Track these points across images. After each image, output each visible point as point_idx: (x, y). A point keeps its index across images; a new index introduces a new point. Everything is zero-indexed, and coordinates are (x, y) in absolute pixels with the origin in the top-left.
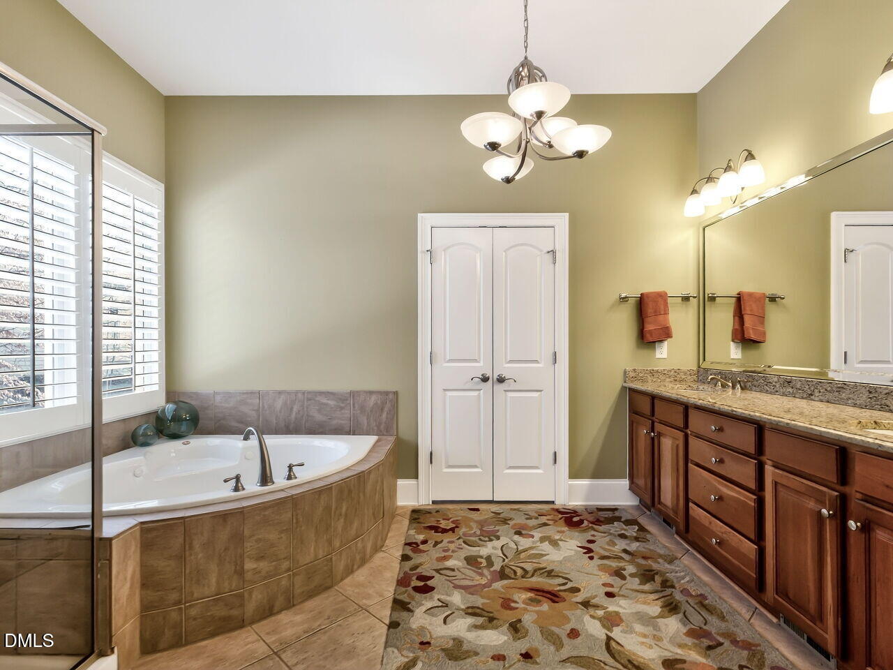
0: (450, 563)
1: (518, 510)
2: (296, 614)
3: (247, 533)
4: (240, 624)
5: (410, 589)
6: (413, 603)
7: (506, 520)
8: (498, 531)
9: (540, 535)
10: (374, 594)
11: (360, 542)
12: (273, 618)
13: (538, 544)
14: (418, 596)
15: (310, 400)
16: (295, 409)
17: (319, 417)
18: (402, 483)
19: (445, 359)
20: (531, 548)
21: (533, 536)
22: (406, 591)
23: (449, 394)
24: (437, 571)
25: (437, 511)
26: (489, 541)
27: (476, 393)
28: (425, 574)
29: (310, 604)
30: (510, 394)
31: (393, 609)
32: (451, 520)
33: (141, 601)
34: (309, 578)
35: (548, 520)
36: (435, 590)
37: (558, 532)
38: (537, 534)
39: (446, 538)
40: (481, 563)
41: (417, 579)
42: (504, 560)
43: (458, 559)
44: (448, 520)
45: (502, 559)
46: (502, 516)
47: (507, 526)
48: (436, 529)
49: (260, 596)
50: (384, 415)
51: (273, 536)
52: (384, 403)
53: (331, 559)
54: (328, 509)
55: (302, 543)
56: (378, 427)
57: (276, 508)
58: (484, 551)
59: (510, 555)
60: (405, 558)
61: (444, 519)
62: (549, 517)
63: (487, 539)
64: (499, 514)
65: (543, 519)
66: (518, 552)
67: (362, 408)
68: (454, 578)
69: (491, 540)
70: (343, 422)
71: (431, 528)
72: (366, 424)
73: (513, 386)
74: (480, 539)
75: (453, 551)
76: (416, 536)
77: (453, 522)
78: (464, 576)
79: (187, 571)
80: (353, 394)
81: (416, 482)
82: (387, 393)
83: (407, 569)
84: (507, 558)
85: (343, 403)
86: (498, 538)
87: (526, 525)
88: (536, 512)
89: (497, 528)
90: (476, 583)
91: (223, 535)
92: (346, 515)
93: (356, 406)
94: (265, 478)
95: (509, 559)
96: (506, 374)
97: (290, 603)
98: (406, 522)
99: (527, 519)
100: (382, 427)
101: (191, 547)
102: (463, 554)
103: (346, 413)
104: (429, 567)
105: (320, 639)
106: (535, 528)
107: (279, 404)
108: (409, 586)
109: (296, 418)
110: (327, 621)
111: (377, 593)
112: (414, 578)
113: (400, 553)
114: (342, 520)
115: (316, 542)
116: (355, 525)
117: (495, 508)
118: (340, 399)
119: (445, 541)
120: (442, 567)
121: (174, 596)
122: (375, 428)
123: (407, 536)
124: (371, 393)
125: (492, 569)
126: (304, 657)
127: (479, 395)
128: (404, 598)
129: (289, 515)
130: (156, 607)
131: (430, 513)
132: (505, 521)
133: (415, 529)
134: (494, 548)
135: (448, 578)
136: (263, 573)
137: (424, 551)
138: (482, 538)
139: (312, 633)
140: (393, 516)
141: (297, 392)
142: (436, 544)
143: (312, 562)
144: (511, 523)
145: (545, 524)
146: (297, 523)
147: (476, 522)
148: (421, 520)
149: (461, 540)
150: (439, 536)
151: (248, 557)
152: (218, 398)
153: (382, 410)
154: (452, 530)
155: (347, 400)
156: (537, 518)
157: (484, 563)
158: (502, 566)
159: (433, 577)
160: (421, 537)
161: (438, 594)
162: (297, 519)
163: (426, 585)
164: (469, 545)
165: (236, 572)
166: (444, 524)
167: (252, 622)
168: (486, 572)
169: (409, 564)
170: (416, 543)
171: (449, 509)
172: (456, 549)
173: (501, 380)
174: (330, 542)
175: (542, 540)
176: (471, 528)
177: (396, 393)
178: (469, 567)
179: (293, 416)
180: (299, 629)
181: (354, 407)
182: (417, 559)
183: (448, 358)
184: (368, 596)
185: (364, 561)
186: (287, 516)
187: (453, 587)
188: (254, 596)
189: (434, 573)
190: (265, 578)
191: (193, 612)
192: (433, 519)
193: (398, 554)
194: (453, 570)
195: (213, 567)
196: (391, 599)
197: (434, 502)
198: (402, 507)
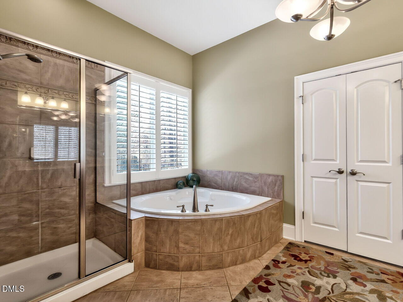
0: (290, 281)
1: (365, 264)
2: (200, 274)
3: (180, 230)
4: (177, 269)
5: (257, 285)
6: (253, 294)
7: (350, 267)
8: (338, 272)
9: (373, 287)
10: (238, 280)
11: (242, 250)
12: (191, 272)
13: (367, 293)
14: (258, 291)
15: (242, 176)
16: (236, 180)
17: (245, 185)
18: (286, 226)
19: (312, 159)
20: (358, 294)
21: (365, 286)
22: (254, 286)
23: (315, 179)
24: (279, 282)
25: (304, 247)
26: (327, 277)
27: (334, 181)
28: (271, 281)
29: (209, 272)
30: (360, 183)
31: (240, 293)
32: (309, 255)
33: (145, 247)
34: (210, 260)
35: (388, 279)
36: (270, 293)
37: (392, 291)
38: (370, 286)
39: (298, 265)
40: (311, 289)
41: (265, 282)
42: (330, 293)
43: (298, 281)
44: (307, 254)
45: (329, 292)
46: (349, 263)
47: (349, 271)
48: (296, 257)
49: (186, 260)
50: (276, 188)
51: (192, 235)
52: (276, 181)
53: (222, 254)
54: (220, 229)
55: (206, 242)
56: (273, 193)
57: (193, 223)
58: (318, 282)
59: (336, 292)
60: (267, 267)
61: (305, 253)
62: (390, 277)
63: (326, 275)
64: (347, 262)
65: (384, 277)
66: (345, 292)
67: (265, 183)
68: (286, 290)
69: (328, 277)
70: (256, 189)
71: (293, 256)
72: (267, 191)
73: (363, 178)
74: (321, 274)
75: (298, 274)
76: (282, 258)
77: (309, 257)
78: (293, 292)
79: (159, 240)
80: (261, 175)
81: (294, 227)
82: (278, 176)
83: (263, 274)
84: (333, 293)
85: (256, 179)
86: (335, 277)
87: (365, 276)
88: (380, 270)
89: (339, 270)
90: (298, 300)
91: (172, 229)
92: (232, 235)
93: (262, 181)
94: (195, 209)
95: (334, 294)
96: (356, 170)
97: (199, 269)
98: (283, 247)
99: (368, 272)
100: (275, 193)
101: (160, 231)
102: (302, 278)
103: (258, 184)
104: (276, 278)
105: (200, 291)
106: (371, 280)
107: (229, 178)
108: (258, 283)
109: (236, 184)
110: (208, 284)
111: (240, 280)
112: (263, 280)
113: (267, 264)
114: (229, 237)
115: (214, 243)
116: (238, 241)
117: (345, 256)
118: (255, 177)
119: (297, 266)
120: (285, 281)
121: (155, 248)
122: (272, 194)
123: (277, 256)
124: (270, 175)
125: (316, 296)
126: (188, 296)
127: (336, 182)
128: (250, 290)
129: (199, 228)
130: (149, 250)
131: (299, 247)
132: (348, 268)
133: (283, 253)
134: (327, 283)
135: (283, 289)
136: (188, 251)
137: (280, 268)
138: (323, 273)
139: (199, 286)
140: (276, 242)
141: (236, 173)
142: (291, 266)
143: (211, 253)
144: (353, 271)
145: (383, 281)
146: (203, 232)
147: (326, 262)
148: (291, 250)
149: (308, 269)
150: (295, 262)
151: (181, 241)
152: (208, 172)
153: (275, 185)
154: (306, 261)
155: (257, 178)
156: (378, 274)
157: (313, 289)
158: (325, 297)
159: (275, 284)
160: (284, 259)
161: (270, 296)
162: (203, 230)
163: (267, 287)
164: (311, 275)
165: (176, 246)
166: (303, 256)
167: (182, 271)
168: (310, 296)
169: (267, 272)
170: (279, 262)
171: (312, 248)
172: (301, 274)
173: (353, 173)
174: (222, 246)
175: (372, 291)
176: (320, 264)
177: (283, 177)
178: (301, 288)
179: (235, 183)
180: (197, 282)
181: (261, 182)
182: (273, 270)
183: (314, 158)
184: (234, 280)
185: (244, 261)
186: (198, 228)
187: (282, 296)
188: (183, 259)
189: (277, 283)
190: (188, 253)
191: (161, 257)
192: (298, 251)
193: (265, 264)
194: (289, 285)
195: (168, 241)
196: (243, 287)
197: (305, 241)
198: (286, 239)
